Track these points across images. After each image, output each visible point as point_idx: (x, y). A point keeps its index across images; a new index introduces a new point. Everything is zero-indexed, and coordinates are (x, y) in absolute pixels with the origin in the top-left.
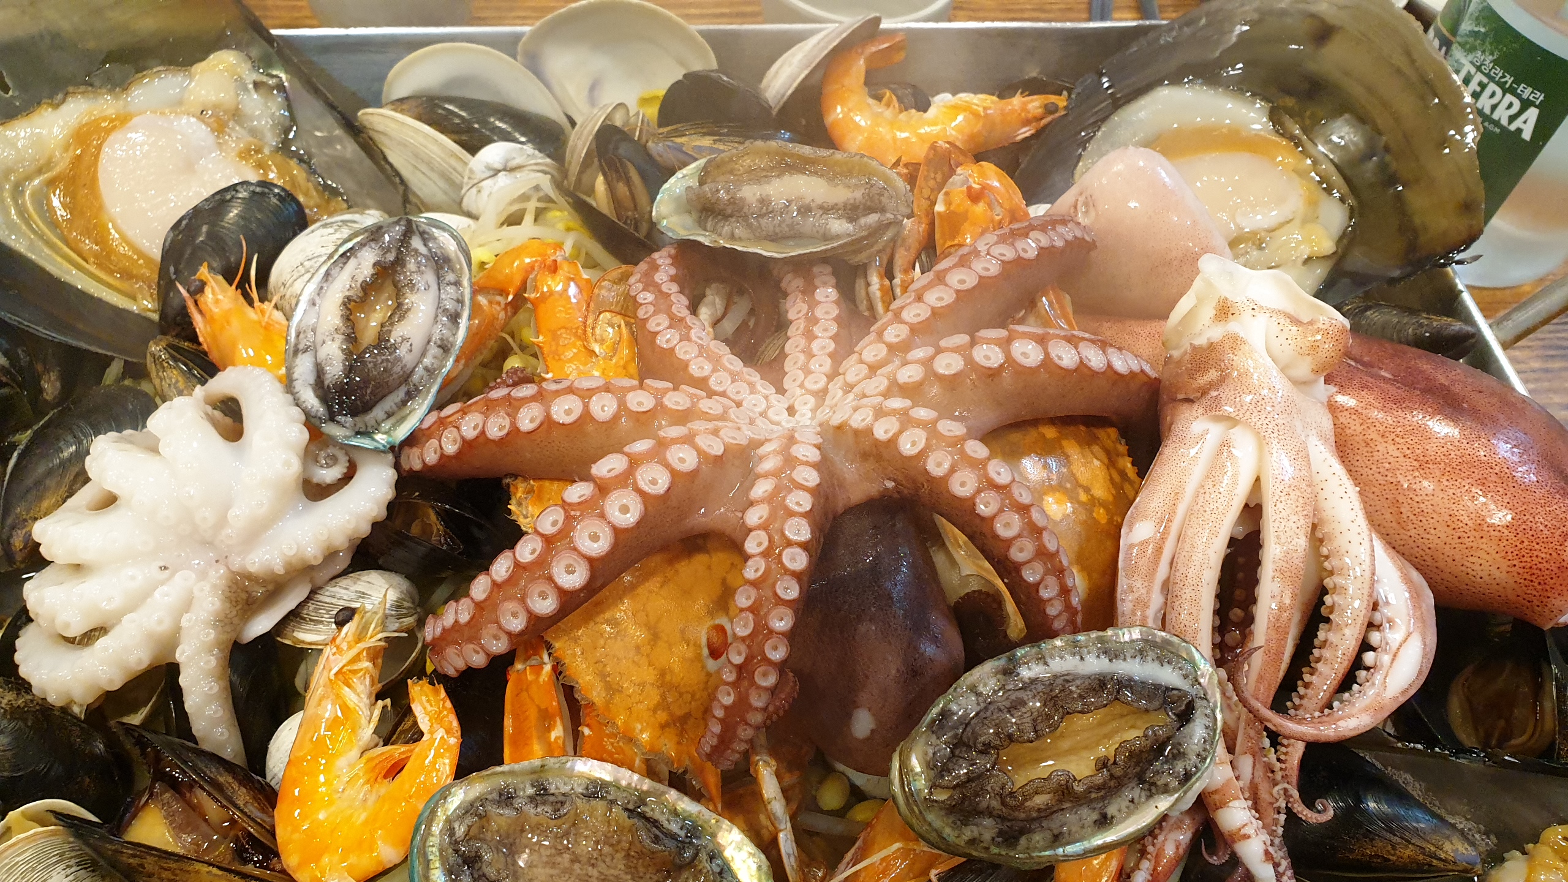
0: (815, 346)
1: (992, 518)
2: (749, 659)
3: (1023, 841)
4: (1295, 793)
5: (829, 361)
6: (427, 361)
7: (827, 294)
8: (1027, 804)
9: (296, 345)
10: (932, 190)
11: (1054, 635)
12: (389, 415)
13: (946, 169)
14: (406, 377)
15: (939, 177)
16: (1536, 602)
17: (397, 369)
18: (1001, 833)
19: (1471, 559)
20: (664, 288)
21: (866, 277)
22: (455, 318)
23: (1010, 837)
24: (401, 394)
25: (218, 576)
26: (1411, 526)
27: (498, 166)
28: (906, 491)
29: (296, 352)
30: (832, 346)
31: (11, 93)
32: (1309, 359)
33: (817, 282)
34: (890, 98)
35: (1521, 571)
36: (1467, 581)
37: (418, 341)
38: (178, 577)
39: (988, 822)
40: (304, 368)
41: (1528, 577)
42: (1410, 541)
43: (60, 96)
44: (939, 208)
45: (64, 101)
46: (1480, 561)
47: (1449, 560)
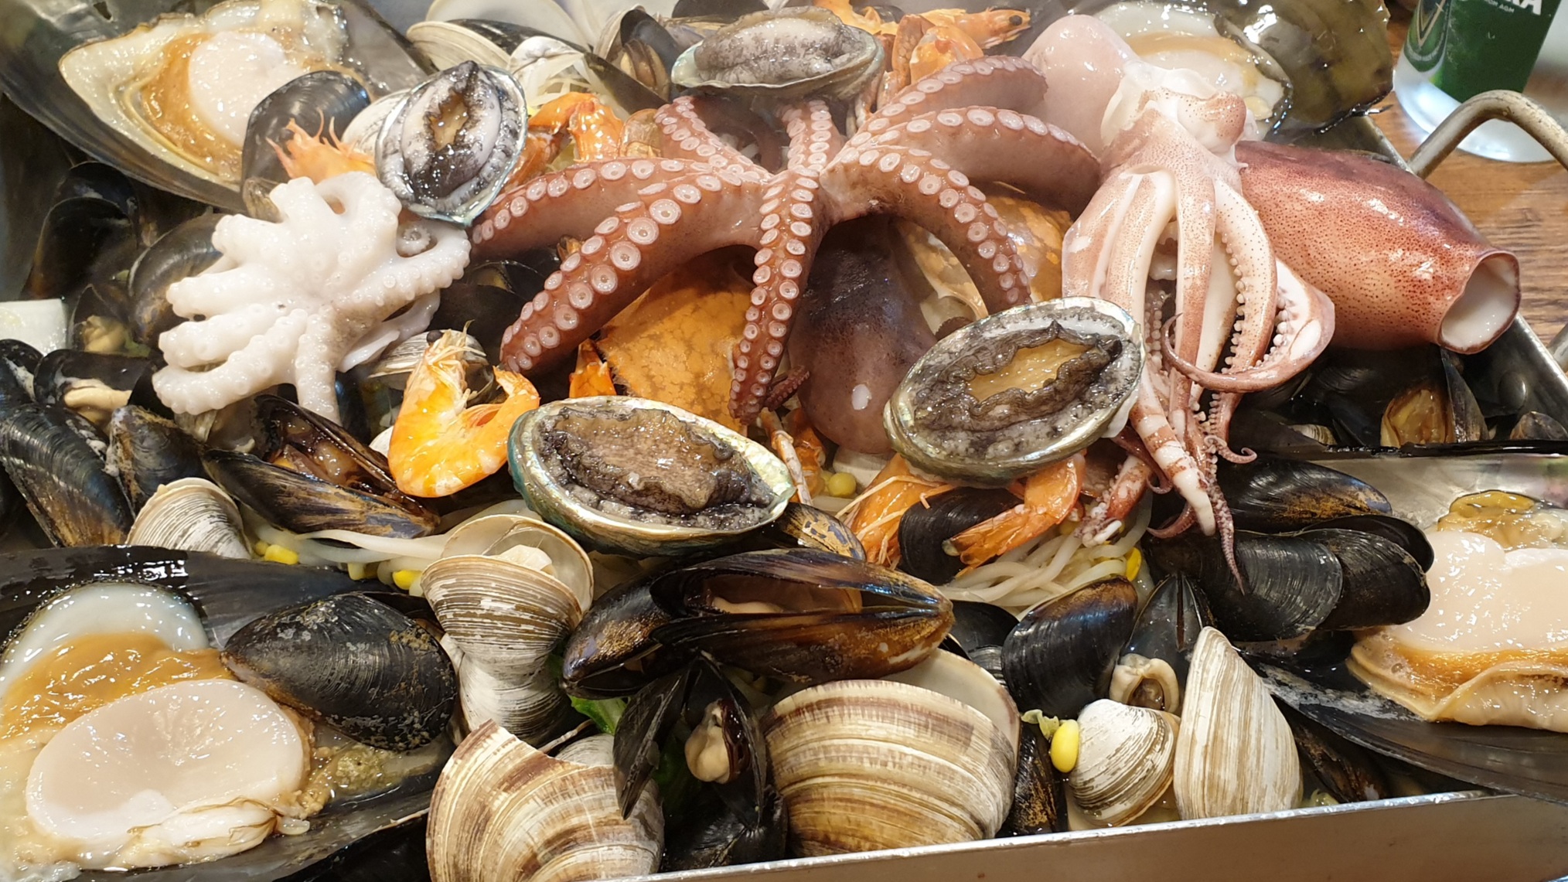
0: (813, 148)
1: (953, 209)
2: (768, 300)
3: (991, 450)
4: (1224, 444)
5: (825, 156)
6: (494, 160)
7: (822, 117)
8: (990, 413)
9: (384, 152)
10: (908, 51)
11: (1009, 306)
12: (464, 201)
13: (918, 35)
14: (478, 171)
15: (913, 40)
16: (1422, 311)
17: (471, 162)
18: (972, 444)
19: (1367, 281)
20: (685, 115)
21: (854, 113)
22: (515, 134)
23: (979, 447)
24: (473, 185)
25: (326, 312)
26: (1318, 264)
27: (538, 53)
28: (887, 206)
29: (385, 156)
30: (827, 146)
31: (112, 19)
32: (1213, 123)
33: (812, 109)
34: (872, 13)
35: (1406, 284)
36: (1368, 303)
37: (486, 146)
38: (293, 313)
39: (962, 435)
40: (394, 165)
41: (1411, 288)
42: (1319, 278)
43: (154, 20)
44: (914, 60)
45: (155, 25)
46: (1373, 282)
47: (1351, 286)
